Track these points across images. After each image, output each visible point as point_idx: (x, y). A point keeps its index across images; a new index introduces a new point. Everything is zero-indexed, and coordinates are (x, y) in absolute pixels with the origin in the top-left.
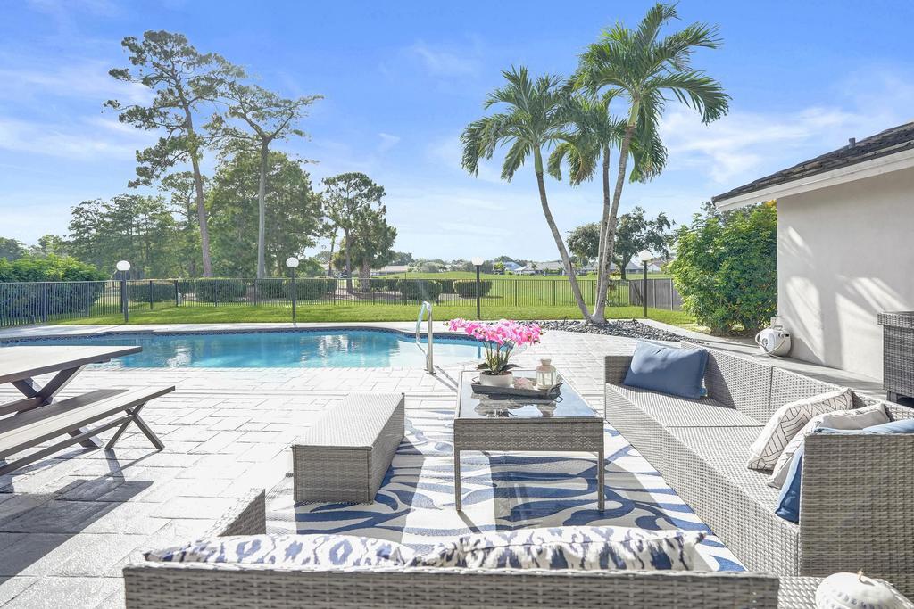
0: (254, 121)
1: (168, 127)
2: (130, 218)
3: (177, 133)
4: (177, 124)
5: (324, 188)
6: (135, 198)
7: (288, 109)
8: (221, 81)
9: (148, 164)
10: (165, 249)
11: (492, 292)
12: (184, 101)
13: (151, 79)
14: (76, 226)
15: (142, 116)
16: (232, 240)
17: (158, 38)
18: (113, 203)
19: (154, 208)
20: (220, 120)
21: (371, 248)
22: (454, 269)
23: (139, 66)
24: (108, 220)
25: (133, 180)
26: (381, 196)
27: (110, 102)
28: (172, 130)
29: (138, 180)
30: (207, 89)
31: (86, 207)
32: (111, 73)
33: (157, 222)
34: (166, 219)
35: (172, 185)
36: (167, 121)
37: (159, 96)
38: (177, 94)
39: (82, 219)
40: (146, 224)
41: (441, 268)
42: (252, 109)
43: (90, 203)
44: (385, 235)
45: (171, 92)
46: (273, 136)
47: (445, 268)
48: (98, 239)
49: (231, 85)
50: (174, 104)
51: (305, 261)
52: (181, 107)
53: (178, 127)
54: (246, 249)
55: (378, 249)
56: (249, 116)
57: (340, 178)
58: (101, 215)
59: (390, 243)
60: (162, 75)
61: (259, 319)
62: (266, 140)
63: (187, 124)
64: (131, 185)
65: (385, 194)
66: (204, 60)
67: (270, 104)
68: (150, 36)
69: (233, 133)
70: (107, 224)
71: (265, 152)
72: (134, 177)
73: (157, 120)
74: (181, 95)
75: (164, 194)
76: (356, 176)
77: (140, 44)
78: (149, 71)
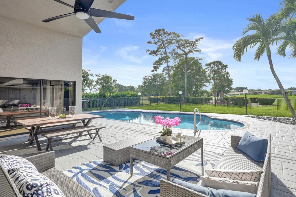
0: (183, 49)
1: (161, 54)
2: (156, 80)
3: (163, 56)
4: (163, 53)
5: (206, 67)
6: (156, 74)
7: (192, 44)
8: (173, 39)
9: (156, 65)
10: (163, 88)
11: (275, 103)
12: (164, 47)
13: (157, 42)
14: (144, 82)
15: (154, 53)
16: (178, 85)
17: (158, 31)
18: (151, 76)
19: (161, 77)
20: (174, 50)
21: (223, 87)
22: (265, 93)
23: (154, 39)
24: (151, 80)
25: (153, 70)
26: (226, 68)
27: (147, 50)
28: (162, 55)
29: (154, 70)
30: (170, 43)
31: (146, 77)
32: (147, 43)
33: (162, 80)
34: (164, 79)
35: (166, 70)
36: (161, 53)
37: (158, 47)
38: (163, 45)
39: (145, 81)
40: (159, 81)
41: (259, 93)
42: (182, 46)
43: (147, 76)
44: (228, 81)
45: (161, 45)
46: (189, 53)
47: (261, 93)
48: (149, 86)
49: (176, 40)
50: (162, 48)
51: (203, 91)
52: (164, 48)
53: (163, 54)
54: (182, 88)
55: (226, 87)
56: (181, 48)
57: (211, 63)
58: (149, 79)
59: (231, 85)
60: (159, 41)
61: (173, 110)
62: (186, 54)
63: (165, 53)
64: (152, 71)
65: (228, 67)
66: (170, 34)
67: (187, 43)
68: (156, 31)
69: (177, 53)
70: (150, 82)
71: (186, 57)
72: (153, 69)
73: (158, 53)
74: (164, 45)
75: (164, 73)
76: (217, 62)
77: (154, 34)
78: (156, 40)
